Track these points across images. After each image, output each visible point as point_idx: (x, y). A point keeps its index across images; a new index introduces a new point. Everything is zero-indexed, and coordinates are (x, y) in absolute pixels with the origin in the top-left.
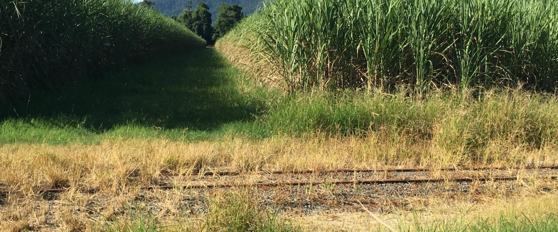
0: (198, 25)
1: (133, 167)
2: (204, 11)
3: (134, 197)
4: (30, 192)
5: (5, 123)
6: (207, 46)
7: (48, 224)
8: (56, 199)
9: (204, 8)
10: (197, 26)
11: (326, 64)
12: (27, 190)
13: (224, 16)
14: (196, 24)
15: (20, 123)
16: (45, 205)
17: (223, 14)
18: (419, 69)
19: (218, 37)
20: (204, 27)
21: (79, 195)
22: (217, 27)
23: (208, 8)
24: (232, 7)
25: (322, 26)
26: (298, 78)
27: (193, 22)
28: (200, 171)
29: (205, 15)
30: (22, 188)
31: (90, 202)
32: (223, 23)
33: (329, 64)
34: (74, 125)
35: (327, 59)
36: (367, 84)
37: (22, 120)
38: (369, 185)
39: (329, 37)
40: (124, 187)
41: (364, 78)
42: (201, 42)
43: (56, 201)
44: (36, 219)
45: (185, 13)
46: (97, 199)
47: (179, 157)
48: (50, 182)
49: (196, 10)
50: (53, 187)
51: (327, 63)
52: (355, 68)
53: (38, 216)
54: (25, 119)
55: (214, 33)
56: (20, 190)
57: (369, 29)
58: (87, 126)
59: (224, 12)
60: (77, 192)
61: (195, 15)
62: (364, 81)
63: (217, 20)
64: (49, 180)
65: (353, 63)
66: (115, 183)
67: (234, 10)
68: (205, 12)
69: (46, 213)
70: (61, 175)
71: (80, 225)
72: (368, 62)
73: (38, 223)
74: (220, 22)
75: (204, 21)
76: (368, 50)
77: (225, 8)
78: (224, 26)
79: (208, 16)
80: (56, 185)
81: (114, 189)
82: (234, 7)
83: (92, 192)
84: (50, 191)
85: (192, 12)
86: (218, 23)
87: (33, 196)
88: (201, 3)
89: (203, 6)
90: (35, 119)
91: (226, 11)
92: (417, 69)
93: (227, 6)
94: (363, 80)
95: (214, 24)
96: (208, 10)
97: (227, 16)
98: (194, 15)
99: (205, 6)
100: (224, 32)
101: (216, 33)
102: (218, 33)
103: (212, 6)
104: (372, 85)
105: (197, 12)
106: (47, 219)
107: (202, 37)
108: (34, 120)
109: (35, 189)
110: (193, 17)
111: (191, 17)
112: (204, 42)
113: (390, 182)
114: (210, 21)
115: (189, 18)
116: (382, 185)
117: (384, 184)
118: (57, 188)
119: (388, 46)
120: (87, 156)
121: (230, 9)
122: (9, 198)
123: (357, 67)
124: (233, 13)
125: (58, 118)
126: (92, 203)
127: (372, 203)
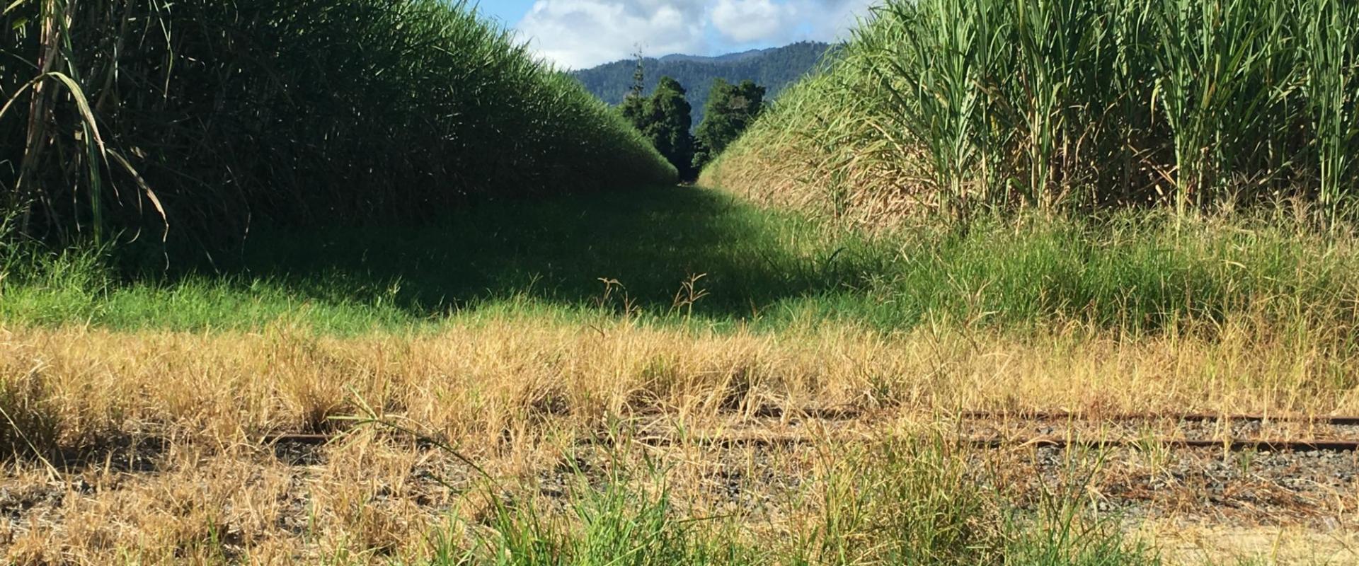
0: (658, 131)
1: (543, 380)
2: (674, 98)
3: (555, 461)
4: (236, 435)
5: (181, 287)
6: (680, 182)
7: (287, 528)
8: (314, 463)
9: (672, 91)
10: (655, 135)
11: (1057, 147)
12: (227, 430)
13: (722, 108)
14: (654, 128)
15: (222, 291)
16: (279, 475)
17: (718, 104)
18: (1326, 157)
19: (706, 159)
20: (673, 137)
21: (386, 453)
22: (704, 137)
23: (682, 91)
24: (740, 88)
25: (1047, 37)
26: (978, 188)
27: (647, 124)
28: (741, 405)
29: (674, 107)
30: (214, 424)
31: (417, 472)
32: (718, 126)
33: (1065, 148)
34: (368, 298)
35: (1060, 132)
36: (1174, 203)
37: (227, 279)
38: (1267, 453)
39: (1068, 69)
40: (522, 432)
41: (1165, 186)
42: (665, 169)
43: (315, 468)
44: (251, 509)
45: (627, 102)
46: (441, 465)
47: (677, 360)
48: (297, 414)
49: (653, 96)
50: (306, 429)
51: (1059, 142)
52: (1139, 158)
53: (255, 502)
54: (236, 279)
55: (697, 151)
56: (205, 433)
57: (1183, 44)
58: (402, 302)
59: (720, 101)
60: (380, 442)
61: (652, 107)
62: (1165, 194)
63: (705, 119)
64: (296, 409)
65: (1132, 144)
66: (493, 419)
67: (745, 94)
68: (676, 101)
69: (282, 498)
70: (332, 392)
71: (392, 530)
72: (1177, 141)
73: (257, 523)
74: (712, 124)
75: (673, 123)
76: (1180, 102)
77: (722, 91)
78: (722, 133)
79: (683, 111)
80: (316, 425)
81: (494, 437)
82: (745, 86)
83: (424, 443)
84: (297, 440)
85: (643, 100)
86: (706, 126)
87: (244, 448)
88: (666, 79)
89: (669, 86)
90: (263, 280)
91: (725, 98)
92: (1322, 158)
93: (728, 88)
94: (1161, 193)
95: (697, 129)
96: (681, 96)
97: (728, 111)
98: (648, 109)
99: (674, 85)
100: (720, 148)
101: (701, 151)
102: (707, 150)
103: (691, 89)
104: (1189, 204)
105: (657, 101)
106: (285, 512)
107: (670, 161)
108: (259, 283)
109: (253, 432)
110: (646, 112)
111: (642, 112)
112: (673, 171)
113: (1330, 447)
114: (687, 121)
115: (637, 115)
116: (1309, 454)
117: (1315, 453)
118: (318, 432)
119: (1236, 94)
120: (408, 351)
121: (736, 92)
122: (172, 453)
123: (1145, 154)
124: (743, 103)
125: (325, 280)
126: (425, 474)
127: (1299, 504)
